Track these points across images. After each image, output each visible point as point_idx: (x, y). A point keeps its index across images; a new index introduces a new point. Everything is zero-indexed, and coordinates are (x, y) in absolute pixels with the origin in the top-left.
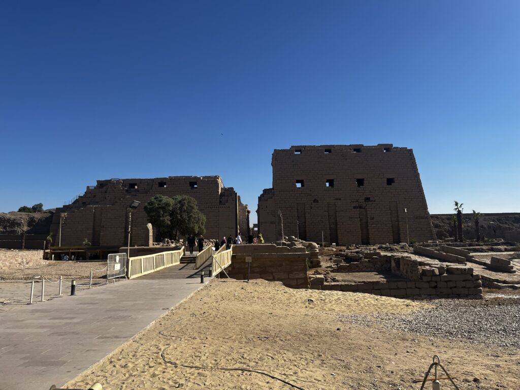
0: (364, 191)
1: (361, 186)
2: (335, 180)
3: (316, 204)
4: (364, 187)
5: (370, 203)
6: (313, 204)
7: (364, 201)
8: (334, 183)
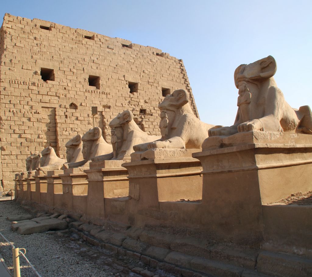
0: (138, 100)
1: (135, 93)
2: (101, 78)
3: (74, 111)
4: (138, 93)
5: (146, 116)
6: (69, 110)
7: (138, 113)
8: (101, 82)
